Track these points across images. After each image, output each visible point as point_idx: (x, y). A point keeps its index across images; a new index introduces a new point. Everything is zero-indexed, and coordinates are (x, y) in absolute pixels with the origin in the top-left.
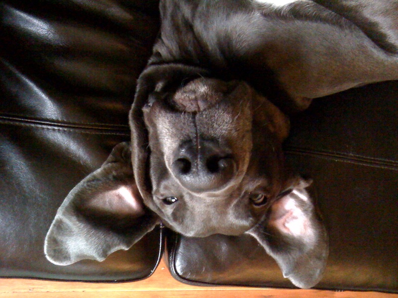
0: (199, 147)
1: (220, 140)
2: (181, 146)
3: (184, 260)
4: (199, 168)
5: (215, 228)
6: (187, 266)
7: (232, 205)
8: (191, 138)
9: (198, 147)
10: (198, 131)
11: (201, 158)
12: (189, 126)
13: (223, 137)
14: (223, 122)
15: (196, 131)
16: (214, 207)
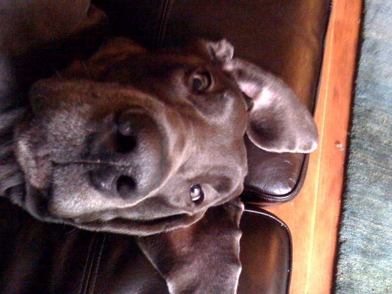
0: (99, 161)
1: (91, 130)
2: (98, 187)
3: (274, 184)
4: (128, 164)
5: (235, 141)
6: (281, 181)
7: (204, 117)
8: (85, 171)
9: (98, 164)
10: (76, 161)
11: (114, 161)
12: (68, 173)
13: (87, 125)
14: (66, 124)
15: (75, 163)
16: (205, 140)
